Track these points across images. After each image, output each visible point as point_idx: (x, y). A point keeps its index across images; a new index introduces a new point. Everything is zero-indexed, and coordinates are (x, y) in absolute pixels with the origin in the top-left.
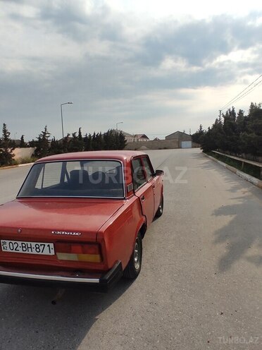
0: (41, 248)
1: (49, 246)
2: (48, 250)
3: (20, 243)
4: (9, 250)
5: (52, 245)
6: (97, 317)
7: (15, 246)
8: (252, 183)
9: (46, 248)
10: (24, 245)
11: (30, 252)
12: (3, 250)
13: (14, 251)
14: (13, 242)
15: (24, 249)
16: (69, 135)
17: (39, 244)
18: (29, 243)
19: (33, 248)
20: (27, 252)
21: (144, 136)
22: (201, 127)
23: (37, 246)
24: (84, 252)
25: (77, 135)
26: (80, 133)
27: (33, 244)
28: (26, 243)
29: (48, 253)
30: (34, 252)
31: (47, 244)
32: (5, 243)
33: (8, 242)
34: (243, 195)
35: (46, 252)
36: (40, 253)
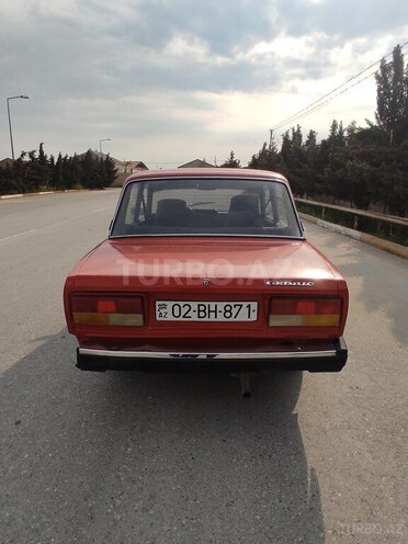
0: (234, 311)
1: (249, 306)
2: (246, 313)
3: (194, 305)
4: (170, 318)
5: (254, 305)
6: (294, 412)
7: (184, 311)
8: (350, 236)
9: (244, 310)
10: (202, 308)
11: (212, 318)
12: (158, 318)
13: (181, 319)
14: (182, 304)
15: (202, 314)
16: (23, 154)
17: (232, 304)
18: (212, 305)
19: (218, 312)
20: (206, 319)
21: (141, 166)
22: (232, 155)
23: (228, 308)
24: (318, 312)
25: (37, 155)
26: (41, 152)
27: (221, 305)
28: (206, 304)
29: (245, 319)
30: (221, 318)
31: (245, 304)
32: (165, 306)
33: (170, 304)
34: (349, 252)
35: (243, 317)
36: (232, 319)
